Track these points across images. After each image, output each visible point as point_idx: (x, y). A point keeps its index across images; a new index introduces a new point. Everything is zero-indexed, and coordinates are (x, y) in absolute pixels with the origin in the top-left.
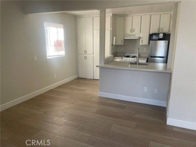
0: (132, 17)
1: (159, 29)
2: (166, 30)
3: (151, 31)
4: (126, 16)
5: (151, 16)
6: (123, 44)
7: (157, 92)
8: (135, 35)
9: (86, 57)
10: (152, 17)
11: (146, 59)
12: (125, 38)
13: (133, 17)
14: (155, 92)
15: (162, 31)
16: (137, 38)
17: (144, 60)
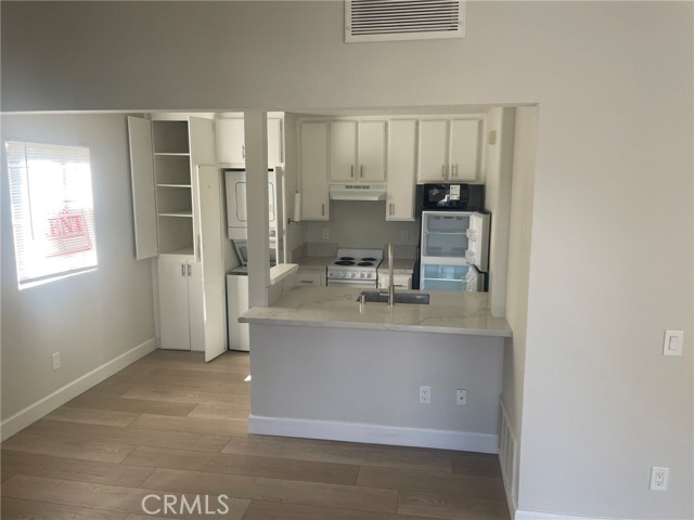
0: (352, 125)
1: (446, 167)
2: (467, 173)
3: (419, 175)
4: (335, 121)
5: (417, 124)
6: (326, 217)
7: (464, 402)
8: (368, 187)
9: (189, 266)
10: (420, 128)
11: (412, 271)
12: (335, 198)
13: (360, 124)
14: (459, 402)
15: (457, 174)
16: (376, 199)
17: (402, 273)
